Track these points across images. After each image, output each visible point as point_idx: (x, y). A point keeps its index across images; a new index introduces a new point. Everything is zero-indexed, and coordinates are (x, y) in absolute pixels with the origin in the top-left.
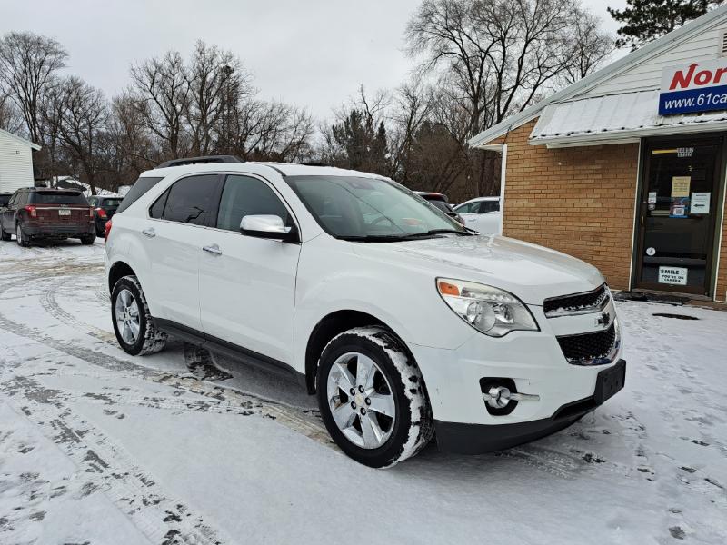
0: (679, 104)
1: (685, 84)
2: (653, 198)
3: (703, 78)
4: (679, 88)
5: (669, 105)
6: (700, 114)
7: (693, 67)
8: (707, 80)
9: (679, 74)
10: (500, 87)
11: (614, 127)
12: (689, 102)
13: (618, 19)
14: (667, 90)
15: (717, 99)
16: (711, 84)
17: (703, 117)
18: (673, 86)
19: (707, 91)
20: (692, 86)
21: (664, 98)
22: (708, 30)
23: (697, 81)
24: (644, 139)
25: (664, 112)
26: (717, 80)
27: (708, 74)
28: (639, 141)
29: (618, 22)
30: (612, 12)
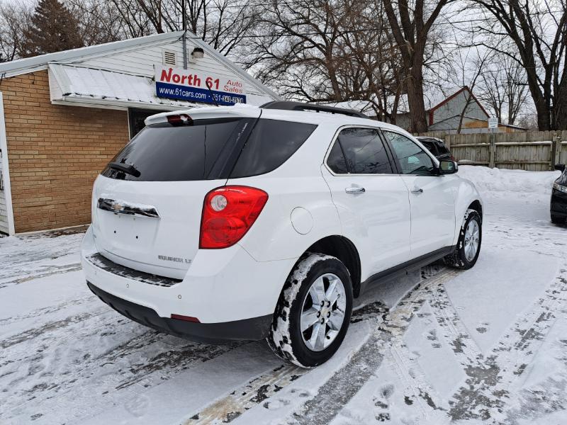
1: (168, 80)
3: (176, 79)
4: (165, 81)
5: (162, 91)
6: (177, 100)
7: (171, 70)
8: (178, 81)
9: (164, 72)
11: (111, 96)
12: (172, 92)
14: (159, 81)
15: (184, 94)
16: (180, 84)
18: (162, 79)
19: (180, 87)
20: (171, 82)
21: (158, 85)
22: (156, 46)
23: (174, 80)
24: (130, 109)
25: (159, 95)
26: (183, 82)
27: (178, 77)
28: (127, 109)
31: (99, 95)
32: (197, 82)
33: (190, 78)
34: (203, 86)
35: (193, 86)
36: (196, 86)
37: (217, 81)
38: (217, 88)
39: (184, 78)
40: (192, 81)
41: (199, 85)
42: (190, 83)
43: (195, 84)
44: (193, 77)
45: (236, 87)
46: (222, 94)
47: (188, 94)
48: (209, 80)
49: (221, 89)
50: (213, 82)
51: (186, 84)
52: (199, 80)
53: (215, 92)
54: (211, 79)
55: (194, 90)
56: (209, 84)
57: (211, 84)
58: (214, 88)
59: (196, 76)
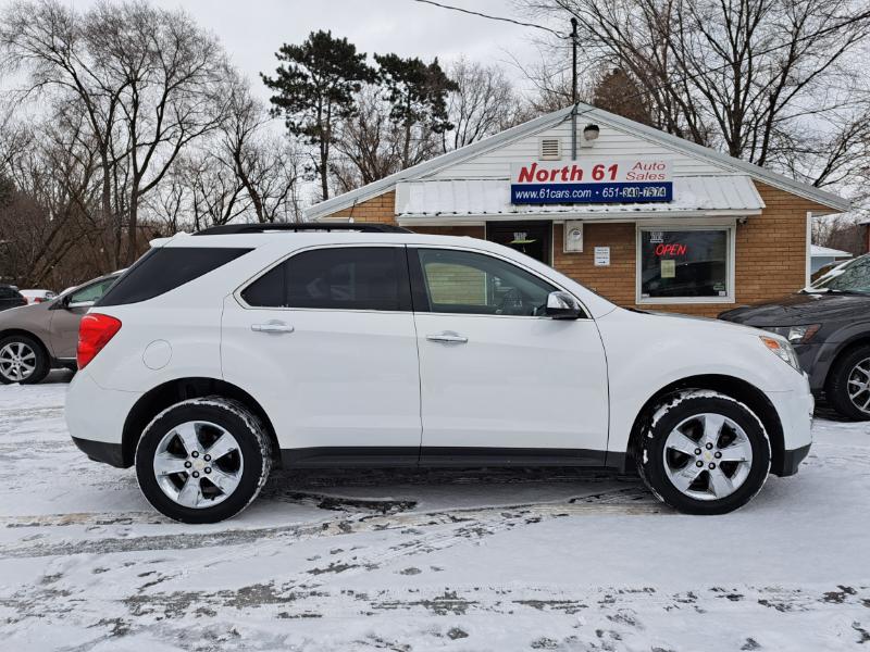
0: (526, 195)
1: (530, 178)
3: (542, 176)
4: (525, 182)
5: (519, 195)
6: (541, 205)
7: (534, 165)
8: (546, 178)
9: (524, 170)
10: (135, 140)
11: (463, 211)
12: (534, 195)
13: (270, 86)
14: (516, 183)
15: (554, 194)
16: (548, 182)
17: (545, 208)
18: (521, 180)
19: (546, 187)
20: (535, 181)
21: (515, 189)
22: (530, 136)
23: (538, 178)
24: (487, 222)
25: (515, 201)
26: (552, 179)
27: (546, 173)
28: (484, 224)
29: (270, 90)
30: (265, 78)
31: (432, 211)
32: (577, 174)
33: (565, 171)
34: (588, 179)
35: (569, 182)
36: (576, 181)
37: (614, 169)
38: (612, 178)
39: (554, 173)
40: (568, 175)
41: (580, 178)
42: (564, 178)
43: (572, 178)
44: (570, 169)
45: (651, 172)
46: (622, 186)
47: (560, 194)
48: (599, 169)
49: (618, 179)
50: (605, 171)
51: (558, 180)
52: (581, 172)
53: (608, 185)
54: (602, 167)
55: (571, 188)
56: (598, 175)
57: (602, 174)
58: (607, 179)
59: (575, 167)
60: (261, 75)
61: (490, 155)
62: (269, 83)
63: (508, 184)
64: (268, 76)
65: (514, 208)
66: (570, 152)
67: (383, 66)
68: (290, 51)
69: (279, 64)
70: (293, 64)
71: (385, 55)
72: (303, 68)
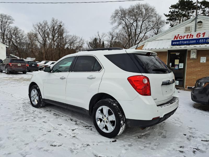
0: (175, 43)
1: (177, 39)
2: (171, 64)
3: (181, 37)
4: (175, 39)
5: (174, 43)
6: (180, 46)
7: (178, 35)
8: (182, 38)
9: (175, 36)
10: (136, 33)
11: (161, 48)
12: (178, 43)
14: (173, 40)
15: (184, 42)
16: (182, 39)
17: (181, 46)
18: (174, 39)
19: (182, 40)
20: (178, 39)
21: (172, 41)
22: (182, 26)
24: (168, 50)
25: (172, 45)
26: (184, 38)
27: (182, 37)
28: (167, 51)
29: (167, 17)
30: (165, 15)
32: (191, 36)
33: (188, 35)
34: (195, 37)
35: (189, 39)
36: (191, 38)
37: (204, 34)
38: (203, 36)
39: (184, 36)
40: (189, 37)
41: (192, 37)
42: (187, 38)
43: (190, 37)
44: (189, 35)
46: (206, 39)
47: (185, 42)
48: (199, 34)
49: (205, 37)
51: (185, 38)
52: (193, 36)
53: (202, 39)
54: (200, 33)
55: (189, 40)
56: (198, 36)
57: (200, 36)
58: (201, 37)
59: (191, 34)
60: (164, 14)
61: (171, 33)
62: (166, 16)
63: (171, 40)
64: (166, 14)
65: (172, 47)
66: (194, 30)
67: (201, 4)
68: (173, 7)
69: (170, 10)
70: (174, 10)
71: (201, 1)
72: (177, 10)
